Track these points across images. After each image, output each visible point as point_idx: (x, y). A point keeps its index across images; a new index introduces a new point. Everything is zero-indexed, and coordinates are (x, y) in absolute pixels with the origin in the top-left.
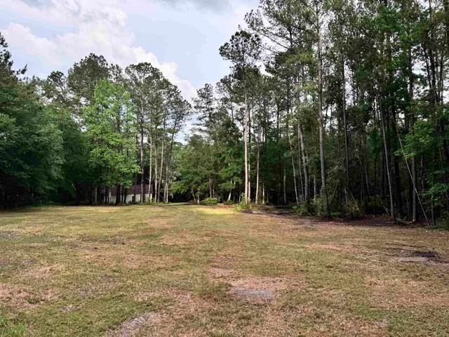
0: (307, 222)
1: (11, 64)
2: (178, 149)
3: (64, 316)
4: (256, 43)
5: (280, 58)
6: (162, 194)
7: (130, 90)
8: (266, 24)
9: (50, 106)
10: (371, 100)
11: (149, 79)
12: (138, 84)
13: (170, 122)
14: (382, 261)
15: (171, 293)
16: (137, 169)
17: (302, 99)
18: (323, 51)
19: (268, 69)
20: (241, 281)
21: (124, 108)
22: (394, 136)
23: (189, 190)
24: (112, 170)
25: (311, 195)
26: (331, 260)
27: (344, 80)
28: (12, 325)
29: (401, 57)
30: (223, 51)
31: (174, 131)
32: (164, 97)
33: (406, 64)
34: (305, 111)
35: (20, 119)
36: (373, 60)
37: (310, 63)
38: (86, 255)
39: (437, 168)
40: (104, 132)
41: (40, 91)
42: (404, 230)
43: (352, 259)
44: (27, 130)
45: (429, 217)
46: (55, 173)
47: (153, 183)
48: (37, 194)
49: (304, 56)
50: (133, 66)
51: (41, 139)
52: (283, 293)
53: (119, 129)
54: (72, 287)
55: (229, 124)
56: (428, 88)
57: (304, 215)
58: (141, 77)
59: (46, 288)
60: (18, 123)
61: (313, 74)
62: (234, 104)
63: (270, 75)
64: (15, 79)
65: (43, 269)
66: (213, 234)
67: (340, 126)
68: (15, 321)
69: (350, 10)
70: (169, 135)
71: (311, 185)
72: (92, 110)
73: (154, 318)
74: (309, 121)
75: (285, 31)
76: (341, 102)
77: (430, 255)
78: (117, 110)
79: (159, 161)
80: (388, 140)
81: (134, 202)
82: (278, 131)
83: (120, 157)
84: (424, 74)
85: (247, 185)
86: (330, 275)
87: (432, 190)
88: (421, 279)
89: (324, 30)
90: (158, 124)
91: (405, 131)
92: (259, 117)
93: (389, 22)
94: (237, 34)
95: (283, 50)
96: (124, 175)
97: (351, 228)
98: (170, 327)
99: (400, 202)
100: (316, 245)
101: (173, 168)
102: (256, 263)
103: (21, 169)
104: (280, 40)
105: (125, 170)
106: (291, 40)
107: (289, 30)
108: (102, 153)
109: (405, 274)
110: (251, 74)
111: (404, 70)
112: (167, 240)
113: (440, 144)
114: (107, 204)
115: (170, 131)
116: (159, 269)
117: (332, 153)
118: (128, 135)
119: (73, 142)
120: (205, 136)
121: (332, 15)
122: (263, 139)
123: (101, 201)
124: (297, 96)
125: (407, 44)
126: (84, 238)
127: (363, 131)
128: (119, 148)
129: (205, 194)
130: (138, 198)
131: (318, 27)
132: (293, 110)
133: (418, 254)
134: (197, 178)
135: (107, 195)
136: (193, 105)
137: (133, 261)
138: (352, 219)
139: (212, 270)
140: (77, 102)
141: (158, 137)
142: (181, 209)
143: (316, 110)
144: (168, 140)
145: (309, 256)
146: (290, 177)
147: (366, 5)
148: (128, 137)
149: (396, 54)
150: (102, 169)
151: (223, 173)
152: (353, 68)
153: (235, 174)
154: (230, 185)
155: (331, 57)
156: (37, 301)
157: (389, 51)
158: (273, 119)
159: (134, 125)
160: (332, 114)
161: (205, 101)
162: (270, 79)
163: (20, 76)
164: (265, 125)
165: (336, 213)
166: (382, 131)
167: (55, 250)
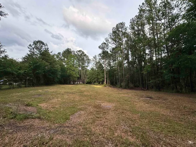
0: (120, 89)
1: (49, 50)
2: (88, 71)
3: (60, 112)
4: (107, 45)
5: (113, 49)
6: (84, 82)
7: (77, 57)
8: (110, 41)
9: (58, 60)
10: (135, 59)
11: (82, 54)
12: (79, 55)
13: (86, 64)
14: (139, 99)
15: (86, 106)
16: (78, 76)
17: (119, 59)
18: (124, 47)
19: (110, 52)
20: (104, 104)
21: (75, 61)
22: (141, 68)
23: (91, 81)
24: (72, 76)
25: (121, 83)
26: (126, 99)
27: (129, 54)
28: (48, 114)
29: (143, 49)
30: (99, 47)
31: (87, 66)
32: (85, 58)
33: (144, 51)
34: (120, 62)
35: (51, 64)
36: (136, 50)
37: (121, 50)
38: (66, 97)
39: (152, 76)
40: (70, 67)
41: (55, 57)
42: (144, 91)
43: (131, 98)
44: (52, 66)
45: (150, 88)
46: (59, 77)
47: (82, 79)
48: (54, 82)
49: (119, 49)
50: (78, 51)
51: (55, 68)
52: (114, 106)
53: (74, 66)
54: (62, 104)
55: (101, 65)
56: (150, 56)
57: (119, 87)
58: (80, 53)
59: (56, 104)
60: (50, 65)
61: (121, 53)
62: (102, 60)
63: (111, 53)
64: (50, 54)
65: (55, 100)
66: (96, 92)
67: (128, 65)
68: (49, 113)
69: (130, 37)
70: (86, 67)
71: (121, 80)
72: (68, 61)
73: (82, 112)
74: (121, 64)
75: (115, 42)
76: (128, 60)
77: (151, 98)
78: (74, 62)
79: (83, 74)
80: (140, 69)
81: (77, 84)
82: (113, 66)
83: (74, 73)
84: (149, 53)
85: (105, 80)
86: (126, 102)
87: (151, 82)
88: (148, 104)
89: (124, 42)
90: (84, 65)
91: (144, 67)
92: (108, 63)
93: (140, 40)
94: (103, 43)
95: (114, 47)
96: (75, 77)
97: (131, 91)
98: (86, 115)
99: (143, 84)
100: (122, 95)
101: (87, 76)
102: (107, 99)
103: (50, 75)
104: (113, 45)
105: (75, 76)
106: (116, 45)
107: (116, 42)
108: (70, 72)
109: (144, 102)
110: (106, 53)
111: (144, 52)
112: (85, 93)
113: (153, 70)
114: (71, 84)
115: (86, 66)
116: (84, 100)
117: (126, 72)
118: (76, 67)
119: (63, 69)
120: (95, 68)
121: (126, 39)
122: (109, 68)
123: (70, 84)
124: (118, 58)
125: (144, 46)
126: (65, 92)
127: (134, 67)
128: (74, 71)
129: (95, 82)
130: (78, 83)
131: (122, 42)
132: (117, 62)
133: (148, 97)
134: (92, 78)
135: (71, 82)
136: (92, 60)
137: (77, 98)
138: (131, 88)
139: (96, 101)
140: (64, 60)
141: (83, 68)
142: (89, 86)
143: (122, 62)
144: (86, 69)
145: (120, 98)
146: (116, 78)
147: (134, 36)
148: (76, 68)
149: (142, 48)
150: (70, 76)
151: (99, 77)
152: (131, 51)
153: (102, 77)
154: (101, 80)
155: (126, 49)
156: (54, 108)
157: (140, 48)
158: (112, 64)
159: (78, 65)
160: (126, 62)
161: (95, 59)
162: (111, 54)
163: (51, 53)
164: (110, 65)
165: (127, 87)
166: (138, 67)
167: (58, 95)
